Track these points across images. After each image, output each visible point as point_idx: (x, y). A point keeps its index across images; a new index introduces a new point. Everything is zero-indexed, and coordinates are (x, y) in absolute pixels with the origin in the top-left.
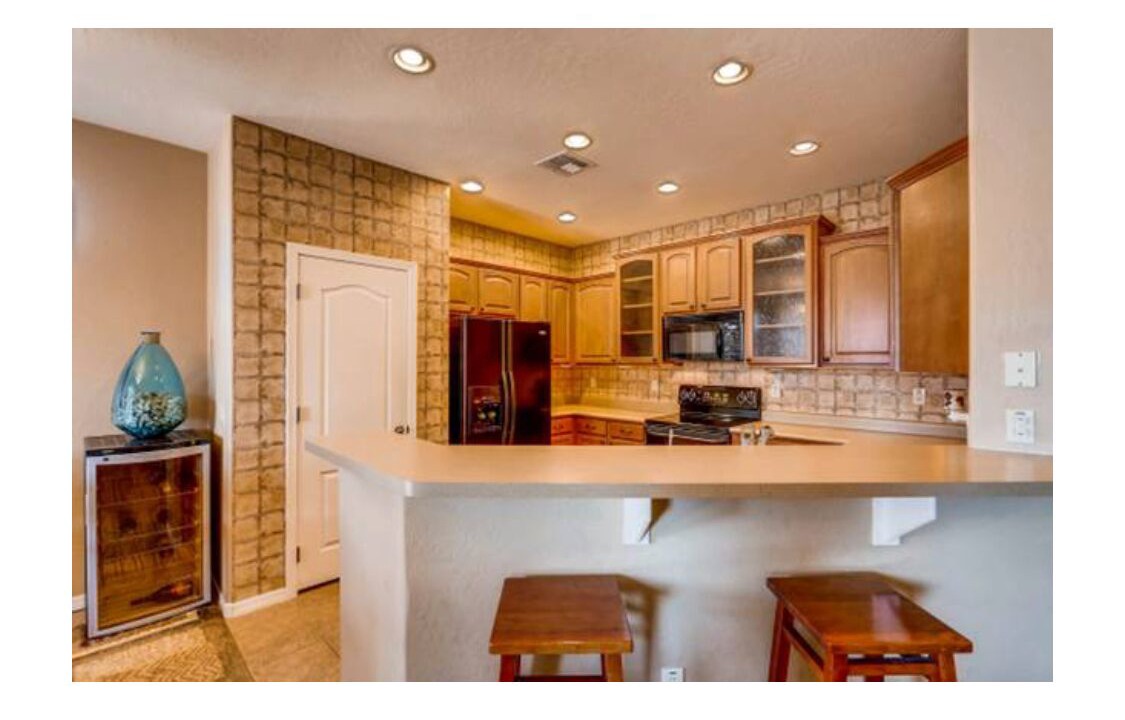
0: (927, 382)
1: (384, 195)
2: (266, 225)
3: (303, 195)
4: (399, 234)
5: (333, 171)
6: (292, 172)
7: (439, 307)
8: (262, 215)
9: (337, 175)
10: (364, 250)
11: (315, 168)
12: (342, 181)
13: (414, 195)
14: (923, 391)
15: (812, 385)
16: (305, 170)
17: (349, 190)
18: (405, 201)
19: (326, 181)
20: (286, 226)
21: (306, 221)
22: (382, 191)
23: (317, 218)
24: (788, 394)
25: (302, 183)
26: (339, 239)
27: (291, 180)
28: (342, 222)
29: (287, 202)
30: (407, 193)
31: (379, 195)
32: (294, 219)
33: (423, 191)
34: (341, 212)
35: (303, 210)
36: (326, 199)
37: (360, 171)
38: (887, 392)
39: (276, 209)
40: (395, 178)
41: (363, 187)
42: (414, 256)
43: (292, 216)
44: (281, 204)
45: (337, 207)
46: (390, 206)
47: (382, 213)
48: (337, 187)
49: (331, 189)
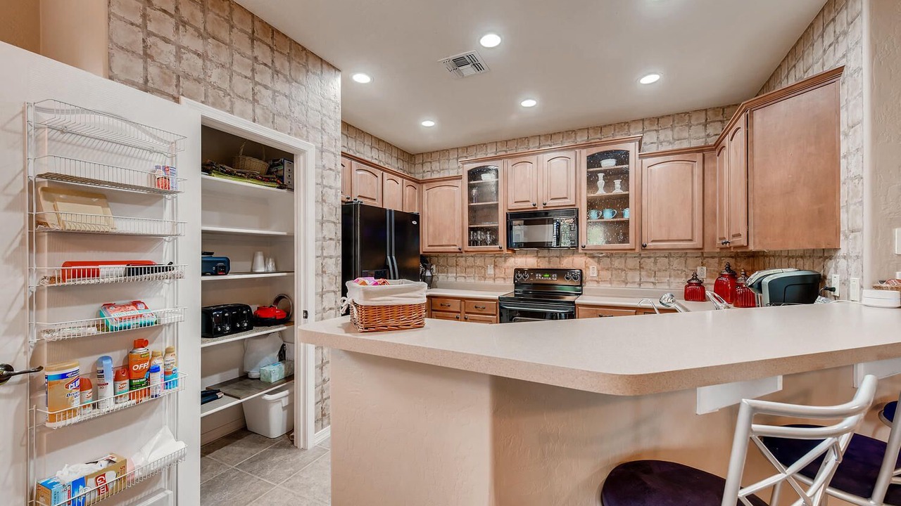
0: (707, 262)
1: (282, 65)
2: (153, 70)
3: (198, 45)
4: (297, 111)
5: (232, 27)
6: (185, 13)
7: (334, 191)
8: (147, 56)
9: (235, 30)
10: (265, 121)
11: (211, 15)
12: (241, 41)
13: (310, 73)
14: (705, 268)
15: (622, 266)
16: (199, 15)
17: (249, 53)
18: (302, 78)
19: (224, 35)
20: (178, 77)
21: (202, 76)
22: (280, 62)
23: (215, 75)
24: (603, 273)
25: (197, 29)
26: (238, 104)
27: (184, 23)
28: (242, 86)
29: (179, 47)
30: (304, 70)
31: (277, 65)
32: (187, 70)
33: (319, 72)
34: (239, 74)
35: (200, 62)
36: (224, 57)
37: (258, 34)
38: (678, 270)
39: (166, 53)
40: (293, 52)
41: (262, 52)
42: (311, 137)
43: (184, 66)
44: (172, 48)
45: (235, 68)
46: (288, 80)
47: (280, 86)
48: (236, 46)
49: (229, 45)
